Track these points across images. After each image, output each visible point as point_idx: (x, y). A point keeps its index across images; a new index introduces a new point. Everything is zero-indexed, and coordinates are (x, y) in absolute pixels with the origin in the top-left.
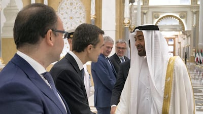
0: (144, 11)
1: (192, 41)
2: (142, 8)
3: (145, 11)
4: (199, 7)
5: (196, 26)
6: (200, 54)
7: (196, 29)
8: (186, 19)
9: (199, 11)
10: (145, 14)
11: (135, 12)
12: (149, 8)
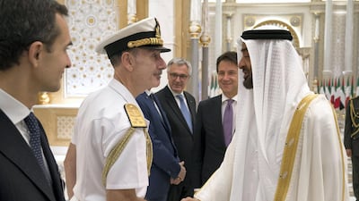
0: (227, 12)
1: (313, 66)
2: (224, 8)
3: (230, 13)
4: (324, 5)
5: (319, 40)
6: (327, 89)
7: (318, 44)
8: (302, 28)
9: (324, 14)
10: (229, 17)
11: (211, 14)
12: (236, 7)
